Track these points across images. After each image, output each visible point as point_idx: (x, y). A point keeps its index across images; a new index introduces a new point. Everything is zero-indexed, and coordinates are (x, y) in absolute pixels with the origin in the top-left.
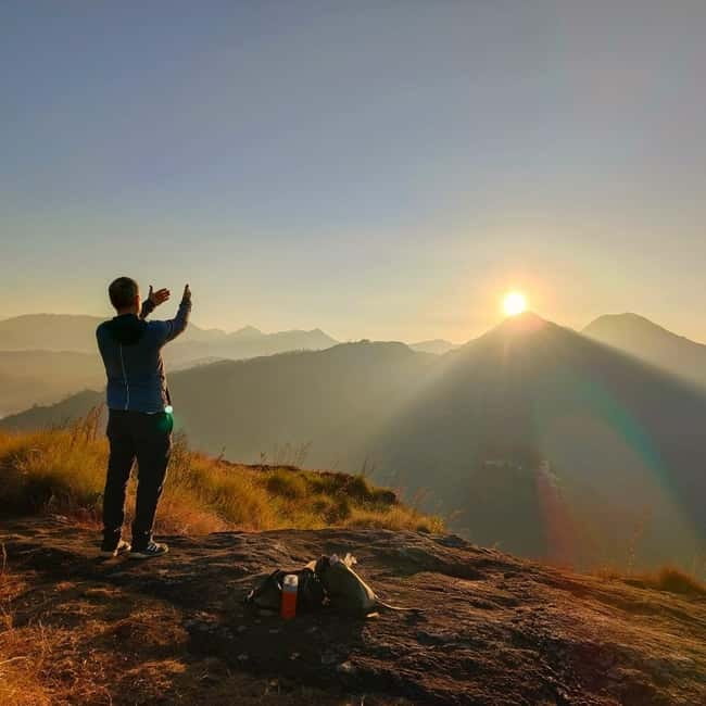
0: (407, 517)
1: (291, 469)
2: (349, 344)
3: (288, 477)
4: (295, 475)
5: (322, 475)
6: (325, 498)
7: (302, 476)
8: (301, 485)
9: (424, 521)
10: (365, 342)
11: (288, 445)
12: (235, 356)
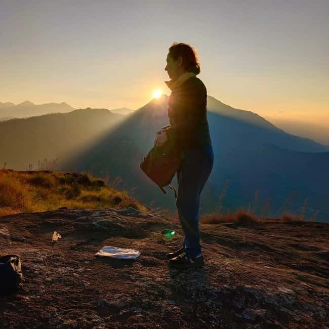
0: (110, 193)
1: (47, 172)
2: (81, 110)
3: (46, 176)
4: (49, 175)
5: (65, 174)
6: (66, 186)
7: (53, 175)
8: (52, 180)
9: (119, 194)
10: (88, 109)
11: (46, 160)
12: (20, 116)
